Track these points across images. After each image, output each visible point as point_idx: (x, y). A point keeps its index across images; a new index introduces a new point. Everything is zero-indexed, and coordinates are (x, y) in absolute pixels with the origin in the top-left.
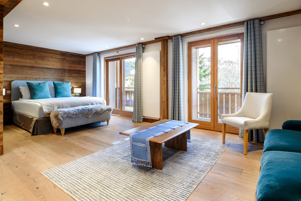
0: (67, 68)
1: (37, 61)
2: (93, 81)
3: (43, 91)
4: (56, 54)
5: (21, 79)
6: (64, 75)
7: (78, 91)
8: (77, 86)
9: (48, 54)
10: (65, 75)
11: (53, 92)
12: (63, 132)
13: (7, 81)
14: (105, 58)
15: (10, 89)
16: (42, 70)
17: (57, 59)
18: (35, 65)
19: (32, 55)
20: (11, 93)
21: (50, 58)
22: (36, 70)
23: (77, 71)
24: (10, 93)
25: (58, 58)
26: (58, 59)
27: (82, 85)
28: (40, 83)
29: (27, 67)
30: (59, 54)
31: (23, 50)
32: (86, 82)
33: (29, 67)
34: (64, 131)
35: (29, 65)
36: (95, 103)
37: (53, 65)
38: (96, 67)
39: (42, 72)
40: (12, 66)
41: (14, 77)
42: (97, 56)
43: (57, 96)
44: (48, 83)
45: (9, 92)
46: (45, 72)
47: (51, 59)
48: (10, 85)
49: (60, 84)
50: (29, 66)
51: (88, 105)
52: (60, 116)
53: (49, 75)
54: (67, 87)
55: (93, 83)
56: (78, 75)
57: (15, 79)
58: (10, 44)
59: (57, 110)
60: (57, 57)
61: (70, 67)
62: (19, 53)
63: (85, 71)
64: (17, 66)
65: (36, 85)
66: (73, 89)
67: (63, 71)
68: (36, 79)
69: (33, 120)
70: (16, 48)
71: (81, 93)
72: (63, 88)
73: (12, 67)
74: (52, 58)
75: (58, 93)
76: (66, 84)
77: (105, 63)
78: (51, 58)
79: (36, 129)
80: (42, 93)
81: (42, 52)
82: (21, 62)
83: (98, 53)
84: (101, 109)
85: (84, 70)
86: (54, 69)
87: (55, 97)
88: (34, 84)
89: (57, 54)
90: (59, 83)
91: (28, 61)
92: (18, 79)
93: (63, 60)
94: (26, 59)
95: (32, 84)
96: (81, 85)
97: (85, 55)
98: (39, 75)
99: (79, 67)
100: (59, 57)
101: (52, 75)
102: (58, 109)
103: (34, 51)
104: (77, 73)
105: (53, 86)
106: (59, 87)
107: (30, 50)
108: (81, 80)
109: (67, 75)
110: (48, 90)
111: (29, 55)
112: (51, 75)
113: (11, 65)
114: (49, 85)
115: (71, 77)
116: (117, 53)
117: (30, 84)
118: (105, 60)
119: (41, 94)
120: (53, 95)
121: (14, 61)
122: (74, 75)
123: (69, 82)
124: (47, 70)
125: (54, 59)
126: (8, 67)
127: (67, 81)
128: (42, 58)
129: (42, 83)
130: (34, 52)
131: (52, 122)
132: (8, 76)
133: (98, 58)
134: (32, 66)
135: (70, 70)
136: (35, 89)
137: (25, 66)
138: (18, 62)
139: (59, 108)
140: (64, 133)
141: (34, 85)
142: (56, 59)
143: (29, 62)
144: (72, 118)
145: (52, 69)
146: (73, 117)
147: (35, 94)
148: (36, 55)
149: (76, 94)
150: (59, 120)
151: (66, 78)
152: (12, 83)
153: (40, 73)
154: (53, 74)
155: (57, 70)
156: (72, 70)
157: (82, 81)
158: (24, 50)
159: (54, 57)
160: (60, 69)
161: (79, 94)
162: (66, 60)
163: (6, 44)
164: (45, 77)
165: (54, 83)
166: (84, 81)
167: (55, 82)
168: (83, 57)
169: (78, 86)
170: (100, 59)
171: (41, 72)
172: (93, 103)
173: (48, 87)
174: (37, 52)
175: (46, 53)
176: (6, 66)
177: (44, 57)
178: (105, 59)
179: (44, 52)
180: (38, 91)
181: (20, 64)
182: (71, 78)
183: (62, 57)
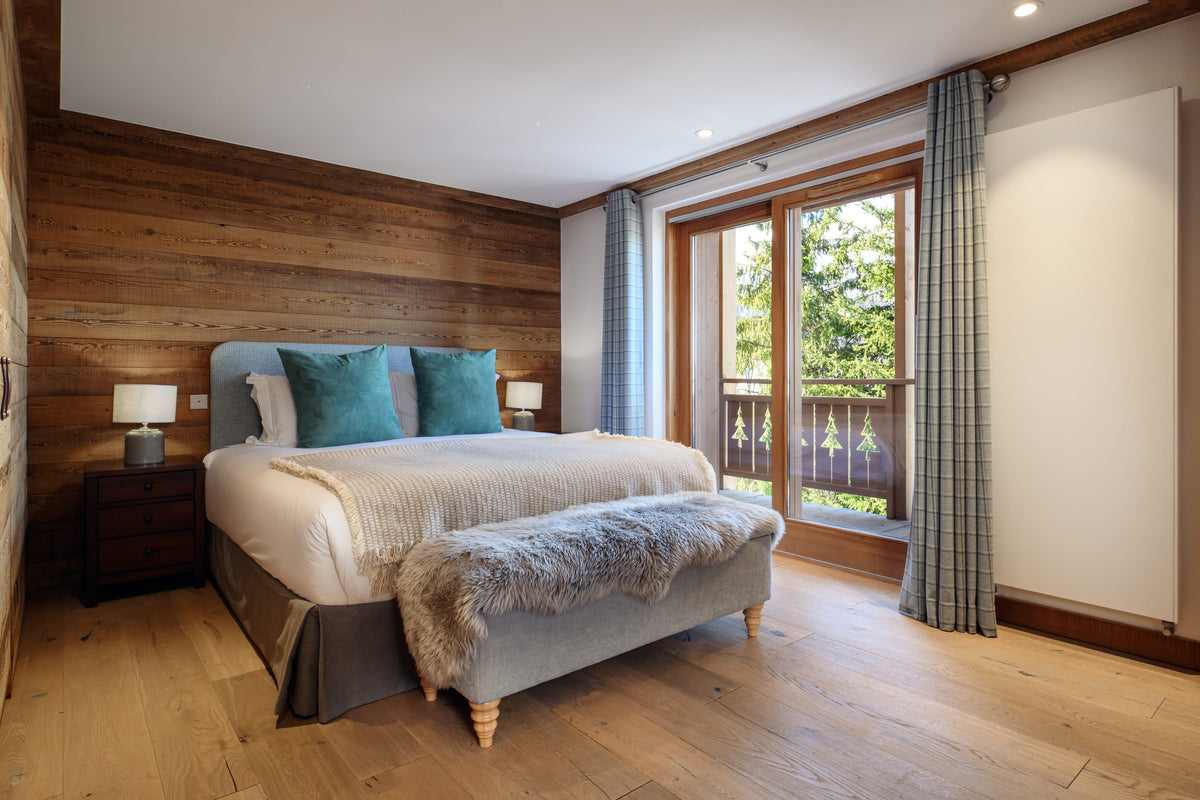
0: (473, 277)
1: (333, 242)
2: (606, 343)
3: (361, 400)
4: (422, 205)
5: (259, 334)
6: (460, 316)
7: (526, 396)
8: (520, 373)
9: (387, 205)
10: (464, 312)
11: (410, 405)
12: (487, 721)
13: (191, 346)
14: (669, 214)
15: (207, 390)
16: (358, 287)
17: (428, 232)
18: (324, 264)
19: (309, 209)
20: (208, 412)
21: (394, 228)
22: (330, 288)
23: (522, 296)
24: (206, 407)
25: (430, 228)
26: (435, 233)
27: (545, 367)
28: (344, 357)
29: (284, 270)
30: (439, 203)
31: (266, 184)
32: (559, 353)
33: (299, 270)
34: (496, 714)
35: (295, 260)
36: (659, 484)
37: (410, 263)
38: (624, 265)
39: (357, 300)
40: (214, 264)
41: (223, 327)
42: (629, 204)
43: (430, 424)
44: (384, 354)
45: (198, 402)
46: (371, 297)
47: (400, 229)
48: (205, 365)
49: (447, 362)
50: (299, 267)
51: (621, 495)
52: (467, 607)
53: (391, 312)
54: (477, 375)
55: (606, 354)
56: (524, 317)
57: (227, 335)
58: (203, 149)
59: (444, 543)
60: (428, 221)
61: (488, 272)
62: (247, 200)
63: (558, 295)
64: (238, 266)
65: (327, 364)
66: (502, 385)
67: (454, 292)
68: (327, 337)
69: (291, 608)
70: (237, 172)
71: (538, 406)
72: (461, 380)
73: (214, 272)
74: (406, 225)
75: (434, 409)
76: (473, 359)
77: (671, 242)
78: (401, 225)
79: (305, 679)
80: (354, 411)
81: (357, 193)
82: (256, 245)
83: (635, 187)
84: (722, 535)
85: (554, 288)
86: (415, 282)
87: (422, 432)
88: (318, 361)
89: (429, 207)
90: (437, 355)
91: (292, 240)
92: (244, 334)
93: (456, 234)
94: (283, 230)
95: (307, 358)
96: (539, 365)
97: (556, 210)
98: (343, 316)
99: (526, 275)
100: (437, 220)
101: (406, 314)
102: (445, 536)
103: (320, 187)
104: (521, 305)
105: (410, 370)
106: (440, 378)
107: (301, 184)
108: (539, 340)
109: (472, 312)
110: (388, 391)
111: (295, 208)
112: (402, 316)
113: (211, 261)
114: (392, 368)
115: (494, 324)
116: (758, 168)
117: (298, 360)
118: (668, 225)
119: (354, 416)
120: (412, 422)
121: (223, 242)
122: (508, 314)
123: (487, 351)
124: (384, 287)
125: (415, 232)
126: (194, 270)
127: (473, 344)
128: (359, 226)
129: (357, 354)
130: (318, 193)
131: (410, 637)
132: (195, 318)
133: (634, 214)
134: (309, 265)
135: (487, 290)
136: (318, 387)
137: (277, 269)
138: (243, 244)
139: (451, 524)
140: (491, 735)
141: (316, 367)
142: (423, 234)
143: (293, 246)
144: (552, 612)
145: (403, 281)
146: (559, 610)
147: (320, 416)
148: (332, 210)
149: (517, 414)
150: (460, 639)
151: (471, 329)
152: (217, 355)
153: (347, 302)
154: (407, 311)
155: (427, 288)
156: (497, 288)
157: (544, 346)
158: (274, 185)
159: (414, 219)
160: (443, 284)
161: (530, 414)
162: (469, 239)
163: (186, 152)
164: (373, 324)
165: (413, 353)
166: (552, 344)
167: (422, 351)
168: (548, 219)
169: (526, 372)
170: (642, 225)
171: (352, 296)
172: (648, 484)
173: (385, 379)
174: (335, 192)
175: (379, 197)
176: (185, 265)
177: (369, 218)
178: (671, 220)
179: (366, 195)
180: (334, 398)
181: (251, 256)
182: (494, 330)
183: (450, 223)
